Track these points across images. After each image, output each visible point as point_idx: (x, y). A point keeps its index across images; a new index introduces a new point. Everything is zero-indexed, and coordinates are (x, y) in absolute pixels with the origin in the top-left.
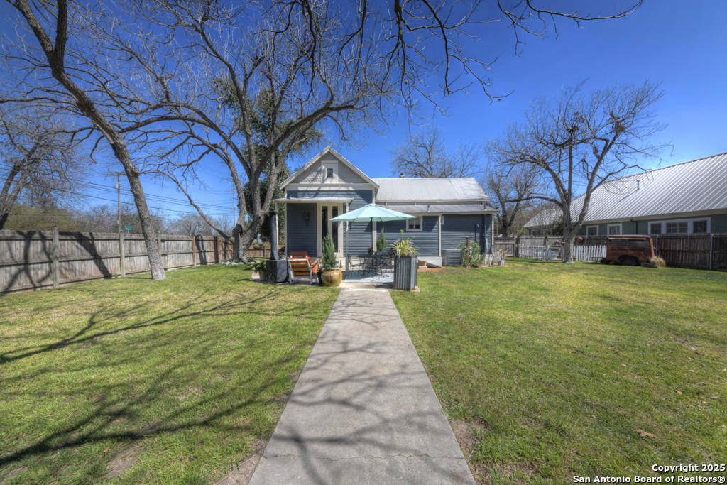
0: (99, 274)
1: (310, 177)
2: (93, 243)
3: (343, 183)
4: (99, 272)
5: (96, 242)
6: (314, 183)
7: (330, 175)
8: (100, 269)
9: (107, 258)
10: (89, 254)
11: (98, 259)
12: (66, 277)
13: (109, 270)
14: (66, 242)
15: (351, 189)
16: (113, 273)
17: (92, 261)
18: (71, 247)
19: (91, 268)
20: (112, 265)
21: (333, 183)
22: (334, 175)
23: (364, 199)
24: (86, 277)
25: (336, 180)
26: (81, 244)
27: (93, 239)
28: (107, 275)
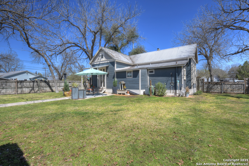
0: (50, 91)
1: (97, 59)
2: (49, 83)
3: (106, 60)
4: (50, 90)
5: (50, 83)
6: (98, 61)
7: (102, 57)
8: (51, 89)
9: (52, 87)
10: (48, 86)
11: (50, 87)
12: (42, 91)
13: (53, 90)
14: (42, 83)
15: (108, 62)
16: (54, 91)
17: (49, 87)
18: (43, 84)
19: (48, 89)
20: (54, 89)
21: (103, 60)
22: (104, 57)
23: (112, 65)
24: (47, 91)
25: (104, 59)
26: (46, 83)
27: (49, 82)
28: (52, 91)
